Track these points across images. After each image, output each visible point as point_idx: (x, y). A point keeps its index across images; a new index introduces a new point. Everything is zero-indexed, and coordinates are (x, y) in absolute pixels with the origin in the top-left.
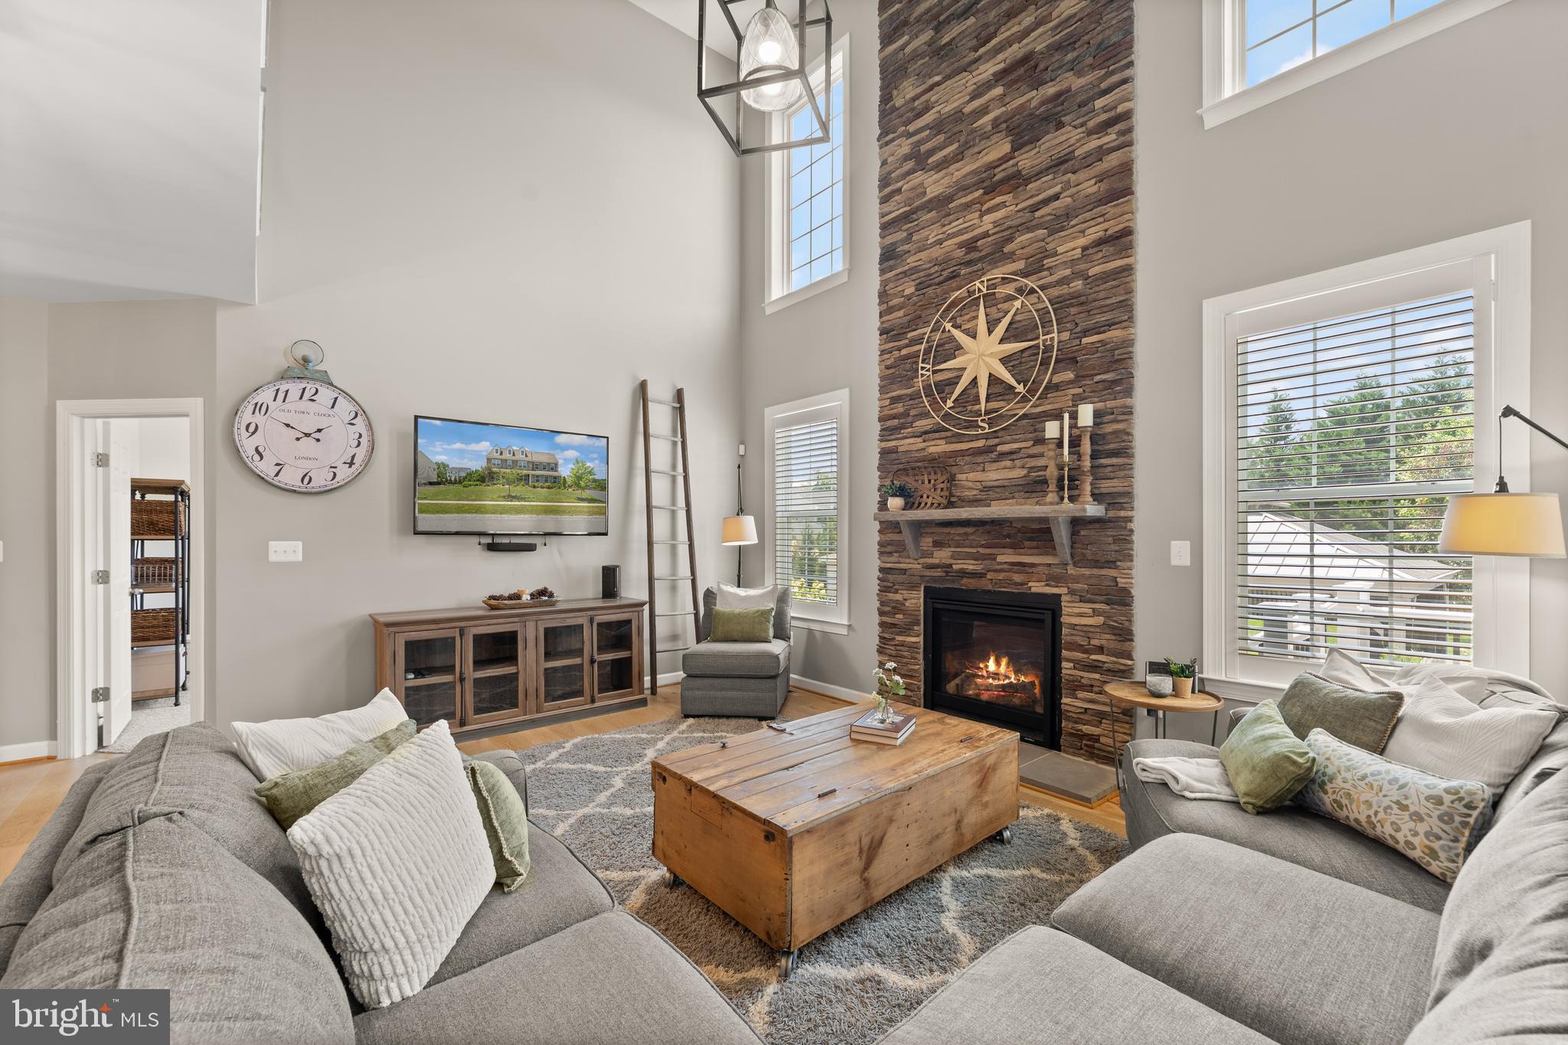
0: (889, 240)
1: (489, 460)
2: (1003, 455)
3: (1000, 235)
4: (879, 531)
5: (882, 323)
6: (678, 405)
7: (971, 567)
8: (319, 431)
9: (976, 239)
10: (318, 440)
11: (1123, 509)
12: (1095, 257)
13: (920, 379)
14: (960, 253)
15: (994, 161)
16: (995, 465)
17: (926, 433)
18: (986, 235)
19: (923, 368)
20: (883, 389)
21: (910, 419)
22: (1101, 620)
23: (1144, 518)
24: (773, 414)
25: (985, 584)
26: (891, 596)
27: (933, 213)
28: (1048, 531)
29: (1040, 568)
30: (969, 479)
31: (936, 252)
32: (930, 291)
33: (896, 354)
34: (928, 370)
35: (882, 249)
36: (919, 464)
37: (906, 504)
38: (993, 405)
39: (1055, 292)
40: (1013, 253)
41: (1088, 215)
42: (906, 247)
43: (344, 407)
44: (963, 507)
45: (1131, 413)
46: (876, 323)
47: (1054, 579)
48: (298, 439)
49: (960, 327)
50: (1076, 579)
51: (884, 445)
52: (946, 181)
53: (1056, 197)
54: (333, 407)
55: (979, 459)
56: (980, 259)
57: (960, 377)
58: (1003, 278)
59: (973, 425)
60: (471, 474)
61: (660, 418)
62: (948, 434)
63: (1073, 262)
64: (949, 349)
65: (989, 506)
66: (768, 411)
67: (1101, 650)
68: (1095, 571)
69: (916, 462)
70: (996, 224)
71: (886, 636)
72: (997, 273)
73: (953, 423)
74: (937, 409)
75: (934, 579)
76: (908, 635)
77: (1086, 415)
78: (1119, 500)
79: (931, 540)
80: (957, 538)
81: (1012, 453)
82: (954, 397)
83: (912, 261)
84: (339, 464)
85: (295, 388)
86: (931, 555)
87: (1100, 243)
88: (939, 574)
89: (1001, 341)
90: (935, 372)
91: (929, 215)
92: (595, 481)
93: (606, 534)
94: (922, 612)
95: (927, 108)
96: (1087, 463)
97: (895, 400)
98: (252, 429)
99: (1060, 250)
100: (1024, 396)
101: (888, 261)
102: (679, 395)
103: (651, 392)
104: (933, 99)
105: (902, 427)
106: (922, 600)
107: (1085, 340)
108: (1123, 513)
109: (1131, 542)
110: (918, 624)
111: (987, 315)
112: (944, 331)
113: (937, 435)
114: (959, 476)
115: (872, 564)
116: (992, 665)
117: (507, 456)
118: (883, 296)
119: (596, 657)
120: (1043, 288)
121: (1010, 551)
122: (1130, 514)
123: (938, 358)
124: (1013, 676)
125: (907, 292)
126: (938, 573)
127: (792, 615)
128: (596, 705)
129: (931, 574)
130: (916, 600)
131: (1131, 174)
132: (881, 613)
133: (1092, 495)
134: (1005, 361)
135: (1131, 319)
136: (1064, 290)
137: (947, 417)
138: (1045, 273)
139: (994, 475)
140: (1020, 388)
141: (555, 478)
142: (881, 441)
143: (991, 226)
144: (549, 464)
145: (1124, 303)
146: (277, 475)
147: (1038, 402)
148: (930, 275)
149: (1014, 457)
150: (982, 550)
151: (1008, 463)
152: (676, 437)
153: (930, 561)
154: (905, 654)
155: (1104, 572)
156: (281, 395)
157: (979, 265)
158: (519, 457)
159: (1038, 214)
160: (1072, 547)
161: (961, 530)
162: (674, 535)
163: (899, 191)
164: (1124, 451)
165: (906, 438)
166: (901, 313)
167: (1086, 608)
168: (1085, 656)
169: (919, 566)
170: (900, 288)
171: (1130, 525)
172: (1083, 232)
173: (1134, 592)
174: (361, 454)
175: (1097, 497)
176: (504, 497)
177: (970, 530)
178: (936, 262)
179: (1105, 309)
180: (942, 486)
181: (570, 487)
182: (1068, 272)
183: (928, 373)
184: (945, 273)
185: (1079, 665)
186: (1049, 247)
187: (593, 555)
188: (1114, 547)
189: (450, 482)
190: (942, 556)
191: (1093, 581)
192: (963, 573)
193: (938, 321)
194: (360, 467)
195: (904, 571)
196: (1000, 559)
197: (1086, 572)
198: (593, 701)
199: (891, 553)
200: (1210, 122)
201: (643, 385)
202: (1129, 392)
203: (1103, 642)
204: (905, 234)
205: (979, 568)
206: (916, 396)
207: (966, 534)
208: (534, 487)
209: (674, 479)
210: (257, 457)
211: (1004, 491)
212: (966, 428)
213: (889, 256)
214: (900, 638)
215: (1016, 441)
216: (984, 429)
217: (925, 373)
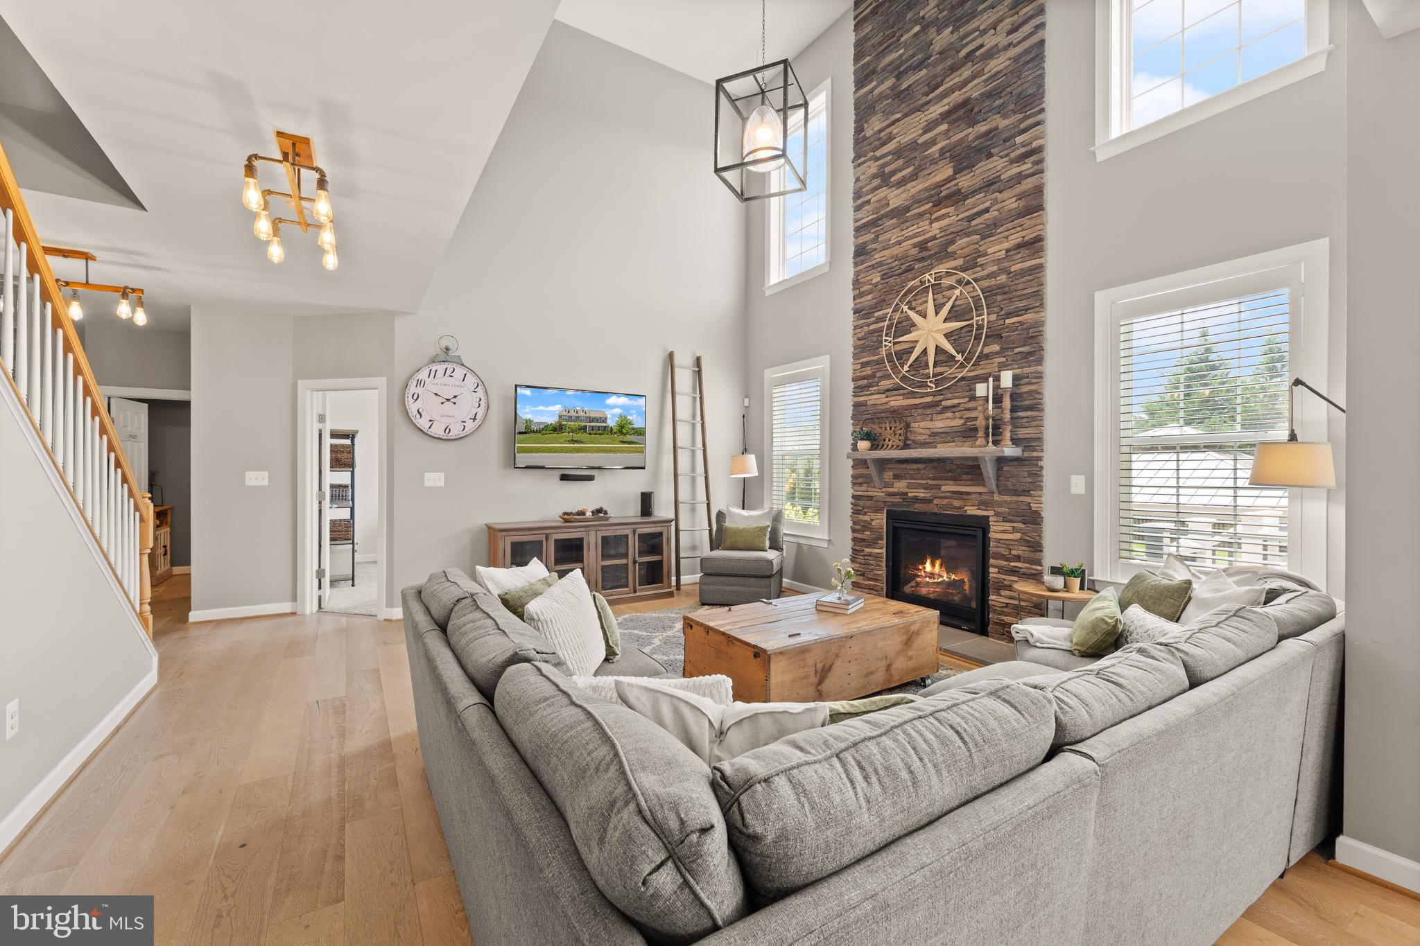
0: (861, 240)
1: (560, 416)
2: (946, 408)
3: (945, 238)
4: (852, 467)
5: (855, 304)
6: (697, 369)
7: (922, 495)
8: (455, 397)
9: (926, 241)
10: (455, 403)
11: (1035, 450)
12: (1016, 257)
13: (884, 349)
14: (915, 251)
15: (940, 182)
16: (940, 416)
17: (888, 390)
18: (934, 238)
19: (886, 341)
20: (856, 356)
21: (876, 380)
22: (1018, 535)
23: (1052, 458)
24: (771, 374)
25: (932, 508)
26: (861, 517)
27: (894, 220)
28: (978, 467)
29: (974, 496)
30: (921, 427)
31: (897, 250)
32: (891, 280)
33: (866, 328)
34: (890, 342)
35: (856, 246)
36: (883, 415)
37: (872, 446)
38: (939, 370)
39: (985, 283)
40: (955, 253)
41: (1010, 225)
42: (874, 246)
43: (471, 380)
44: (916, 448)
45: (1041, 377)
46: (850, 305)
47: (984, 504)
48: (442, 403)
49: (915, 309)
50: (1000, 504)
51: (856, 399)
52: (904, 196)
53: (987, 210)
54: (463, 380)
55: (929, 411)
56: (930, 257)
57: (914, 348)
58: (947, 272)
59: (924, 385)
60: (547, 426)
61: (684, 379)
62: (905, 391)
63: (1000, 260)
64: (906, 326)
65: (936, 448)
66: (767, 372)
67: (1018, 558)
68: (1014, 498)
69: (881, 413)
70: (942, 230)
71: (857, 548)
72: (942, 268)
73: (908, 383)
74: (897, 372)
75: (894, 504)
76: (874, 548)
77: (1007, 379)
78: (1032, 444)
79: (891, 474)
80: (912, 472)
81: (953, 407)
82: (909, 363)
83: (878, 257)
84: (467, 420)
85: (440, 368)
86: (892, 486)
87: (1019, 247)
89: (945, 320)
90: (895, 344)
91: (892, 222)
92: (633, 429)
93: (644, 468)
94: (885, 530)
95: (890, 138)
96: (1007, 416)
97: (864, 365)
98: (415, 397)
99: (989, 251)
100: (962, 363)
101: (860, 256)
102: (698, 361)
103: (677, 361)
104: (894, 132)
105: (870, 385)
106: (885, 520)
107: (1007, 321)
108: (1035, 454)
109: (1042, 476)
110: (882, 539)
111: (934, 300)
112: (902, 312)
113: (896, 392)
114: (913, 425)
115: (847, 491)
116: (928, 567)
117: (572, 413)
118: (856, 283)
119: (637, 559)
120: (976, 280)
121: (951, 482)
122: (1040, 454)
123: (898, 333)
124: (945, 575)
125: (874, 281)
126: (897, 499)
127: (784, 532)
128: (637, 594)
129: (892, 500)
130: (880, 520)
131: (1043, 195)
132: (854, 531)
133: (1012, 440)
134: (948, 336)
135: (1042, 305)
136: (992, 282)
137: (904, 378)
138: (979, 269)
139: (939, 423)
140: (959, 357)
141: (605, 427)
142: (854, 396)
143: (938, 231)
144: (601, 418)
145: (1036, 293)
146: (430, 428)
147: (973, 368)
148: (892, 268)
149: (954, 410)
150: (930, 482)
151: (950, 415)
152: (696, 393)
153: (891, 490)
155: (1021, 499)
156: (433, 373)
157: (929, 262)
158: (581, 414)
159: (973, 223)
160: (997, 480)
161: (915, 466)
162: (693, 469)
163: (868, 202)
164: (1036, 407)
165: (872, 394)
166: (870, 297)
167: (1008, 526)
168: (1007, 563)
169: (882, 494)
170: (869, 278)
171: (1040, 463)
172: (1007, 237)
173: (1043, 514)
174: (481, 412)
175: (1015, 441)
176: (569, 441)
177: (921, 466)
178: (896, 258)
179: (1023, 298)
180: (900, 432)
181: (615, 433)
182: (995, 268)
183: (890, 344)
184: (903, 267)
185: (1003, 570)
186: (981, 249)
187: (635, 483)
188: (1029, 480)
189: (534, 432)
190: (900, 486)
191: (1013, 506)
192: (916, 500)
193: (897, 304)
194: (480, 422)
195: (871, 498)
196: (944, 488)
197: (1008, 498)
198: (635, 591)
199: (861, 484)
200: (1101, 157)
201: (671, 355)
202: (1040, 361)
203: (1020, 553)
204: (873, 236)
205: (928, 495)
206: (880, 362)
207: (919, 469)
208: (590, 434)
209: (694, 425)
210: (418, 416)
211: (946, 436)
212: (919, 387)
213: (861, 252)
214: (868, 550)
215: (956, 398)
216: (932, 388)
217: (888, 344)
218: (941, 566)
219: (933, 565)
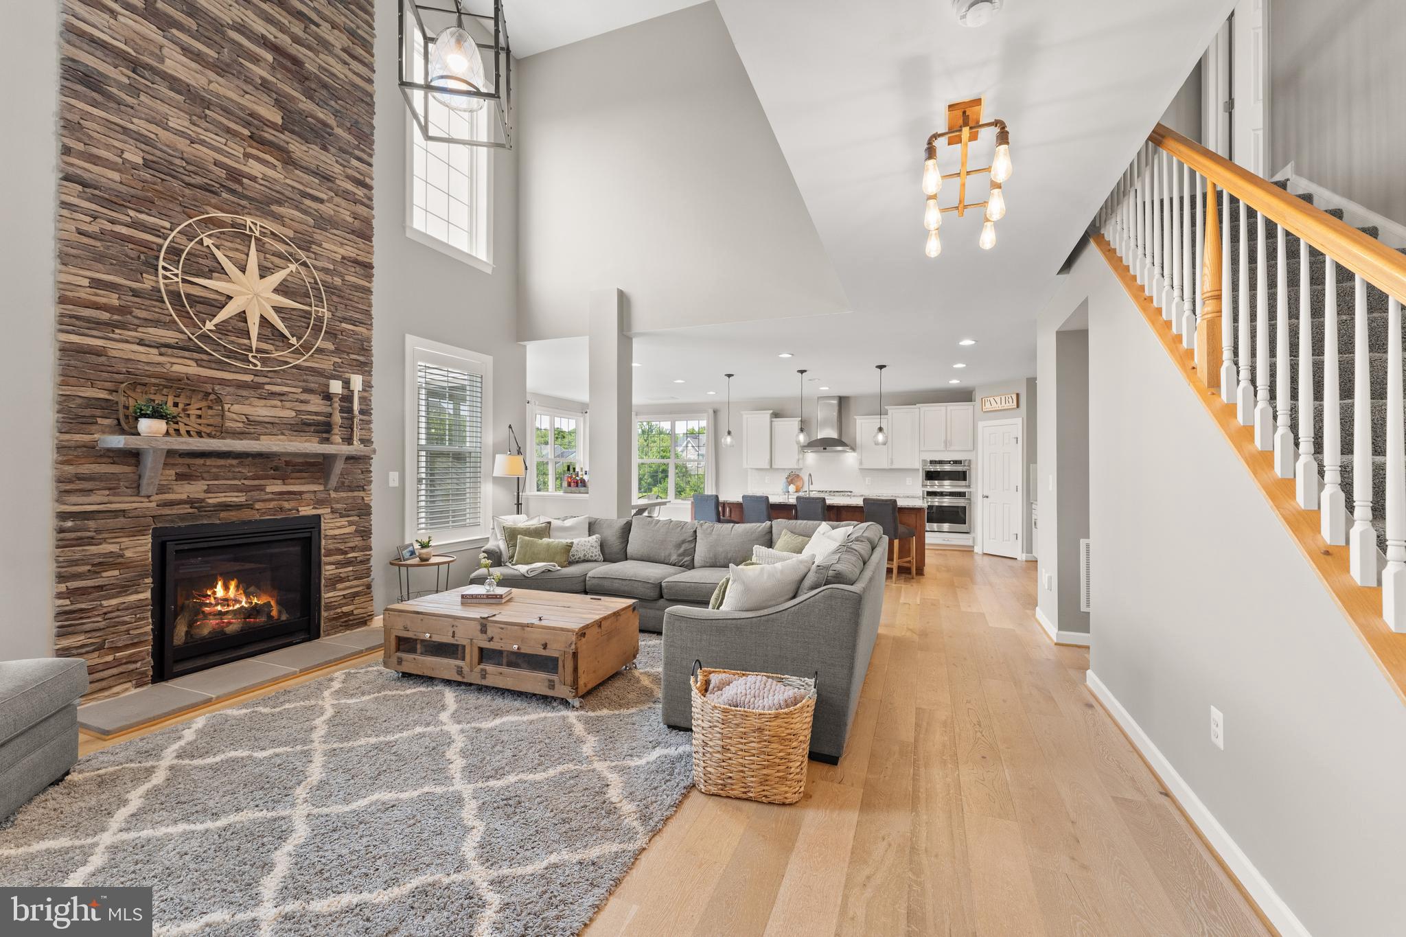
2: (273, 394)
3: (267, 190)
5: (67, 164)
9: (241, 174)
12: (350, 269)
13: (160, 280)
14: (219, 171)
15: (269, 121)
16: (263, 402)
17: (169, 346)
18: (253, 179)
19: (165, 269)
20: (67, 259)
22: (354, 528)
25: (247, 515)
27: (180, 98)
29: (307, 495)
30: (237, 411)
31: (182, 145)
32: (171, 182)
33: (103, 223)
34: (176, 275)
35: (69, 59)
36: (153, 380)
38: (265, 345)
39: (324, 276)
42: (129, 100)
45: (373, 388)
47: (320, 503)
50: (337, 501)
51: (69, 337)
52: (200, 78)
53: (321, 201)
55: (244, 393)
57: (225, 303)
58: (272, 233)
59: (243, 358)
63: (334, 261)
64: (207, 267)
67: (353, 549)
68: (350, 494)
69: (149, 376)
71: (72, 607)
74: (189, 325)
77: (357, 383)
79: (173, 472)
80: (214, 470)
81: (281, 394)
82: (216, 320)
83: (140, 125)
86: (172, 490)
87: (354, 261)
88: (186, 511)
89: (277, 291)
90: (184, 281)
94: (150, 560)
99: (325, 245)
100: (297, 349)
101: (81, 84)
105: (123, 326)
106: (150, 546)
107: (344, 325)
108: (367, 453)
109: (371, 473)
111: (258, 258)
112: (201, 242)
113: (187, 354)
114: (225, 406)
118: (71, 126)
120: (314, 267)
121: (279, 482)
123: (189, 268)
125: (127, 156)
126: (187, 509)
129: (175, 512)
130: (140, 548)
131: (371, 229)
134: (280, 311)
135: (370, 324)
136: (328, 278)
137: (204, 337)
138: (316, 257)
139: (262, 411)
140: (293, 340)
143: (261, 176)
145: (365, 312)
148: (172, 163)
149: (283, 398)
150: (244, 482)
151: (278, 403)
153: (167, 497)
154: (127, 619)
155: (356, 494)
157: (244, 203)
159: (304, 201)
161: (221, 462)
164: (370, 413)
165: (127, 342)
166: (116, 176)
167: (344, 521)
168: (342, 557)
169: (151, 505)
170: (110, 141)
171: (371, 461)
172: (342, 244)
173: (372, 506)
178: (182, 156)
179: (357, 310)
182: (331, 267)
183: (176, 279)
184: (198, 180)
185: (339, 564)
186: (316, 237)
188: (362, 476)
190: (195, 489)
191: (350, 501)
192: (226, 507)
195: (121, 513)
196: (268, 489)
197: (343, 494)
200: (411, 236)
203: (357, 543)
204: (123, 78)
205: (243, 499)
211: (275, 427)
212: (233, 358)
213: (83, 79)
214: (114, 602)
215: (286, 385)
216: (255, 365)
217: (168, 276)
218: (237, 587)
219: (226, 588)
